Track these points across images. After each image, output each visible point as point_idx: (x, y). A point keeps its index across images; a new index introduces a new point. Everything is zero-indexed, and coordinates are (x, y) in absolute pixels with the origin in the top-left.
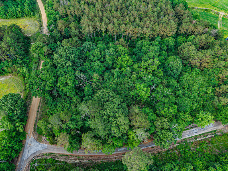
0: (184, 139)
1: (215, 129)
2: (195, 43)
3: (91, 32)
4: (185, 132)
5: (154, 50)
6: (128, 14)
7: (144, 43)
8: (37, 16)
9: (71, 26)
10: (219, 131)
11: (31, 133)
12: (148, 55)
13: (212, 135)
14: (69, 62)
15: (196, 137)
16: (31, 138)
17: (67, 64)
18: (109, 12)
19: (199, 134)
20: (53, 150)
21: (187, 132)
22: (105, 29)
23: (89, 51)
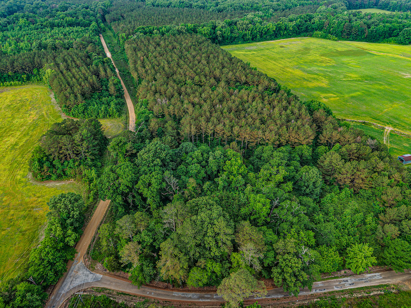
0: (329, 293)
1: (385, 282)
2: (342, 154)
3: (193, 133)
4: (331, 282)
5: (278, 156)
6: (245, 117)
7: (265, 149)
8: (124, 117)
9: (167, 125)
10: (392, 286)
11: (81, 257)
12: (270, 163)
13: (381, 291)
14: (158, 160)
15: (351, 292)
16: (80, 263)
17: (155, 162)
18: (219, 113)
19: (356, 287)
20: (109, 285)
21: (335, 282)
22: (213, 131)
23: (187, 153)
